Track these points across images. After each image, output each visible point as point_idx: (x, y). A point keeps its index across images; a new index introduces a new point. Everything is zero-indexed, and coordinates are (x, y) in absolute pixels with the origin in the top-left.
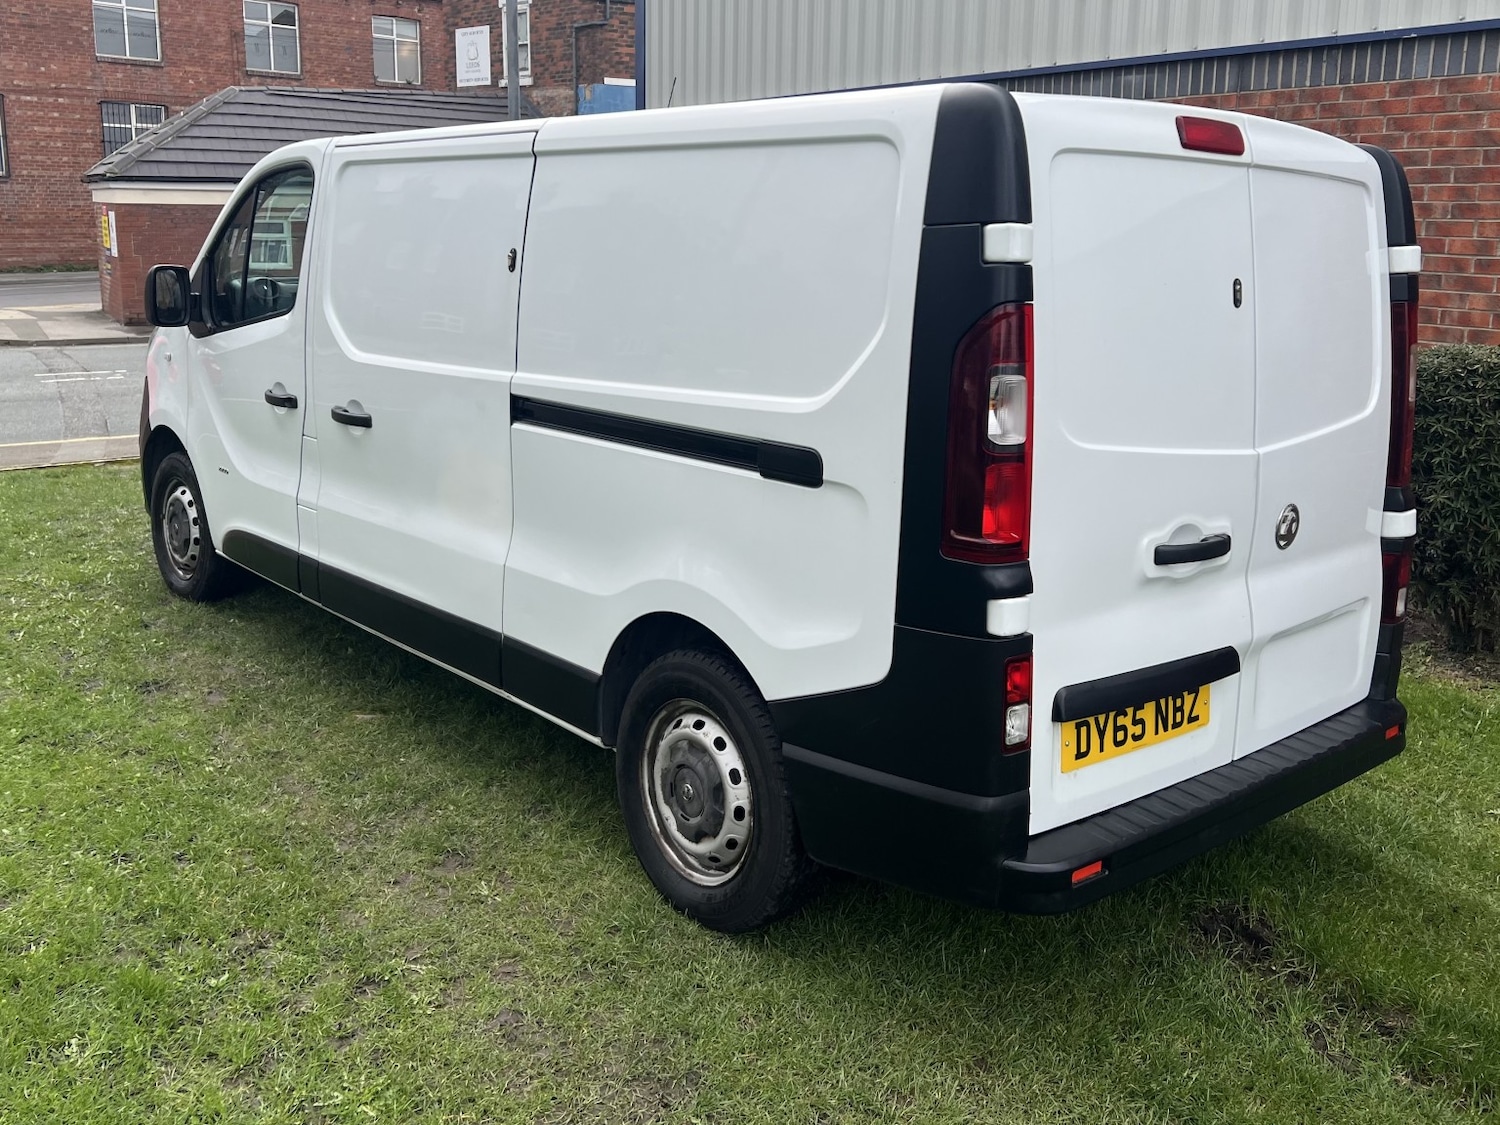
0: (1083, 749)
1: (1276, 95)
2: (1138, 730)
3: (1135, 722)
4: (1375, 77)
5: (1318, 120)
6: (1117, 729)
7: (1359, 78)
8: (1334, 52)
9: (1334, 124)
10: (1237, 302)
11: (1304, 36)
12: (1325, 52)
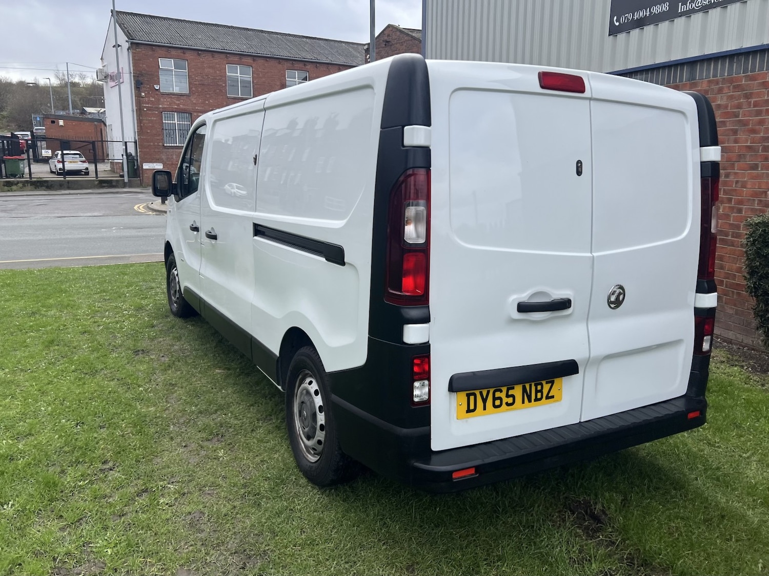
0: (472, 407)
1: (710, 82)
2: (510, 400)
3: (508, 396)
4: (761, 68)
5: (731, 93)
6: (495, 399)
7: (753, 70)
8: (740, 57)
9: (739, 95)
10: (579, 173)
11: (724, 50)
12: (736, 57)
